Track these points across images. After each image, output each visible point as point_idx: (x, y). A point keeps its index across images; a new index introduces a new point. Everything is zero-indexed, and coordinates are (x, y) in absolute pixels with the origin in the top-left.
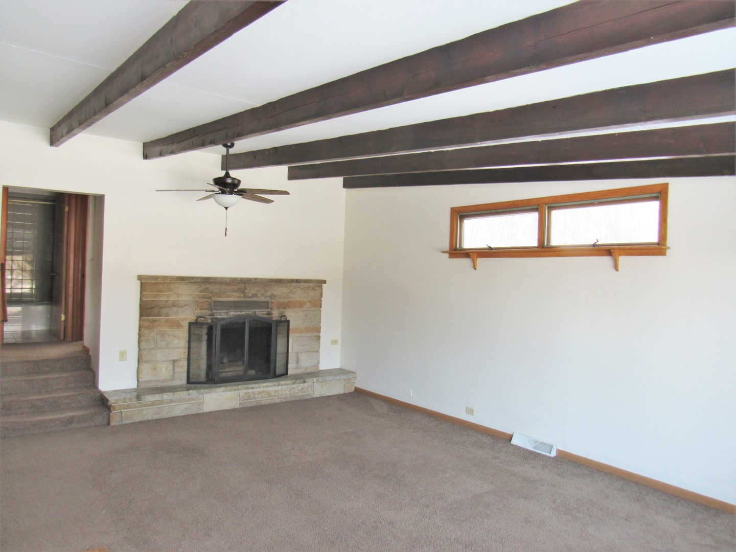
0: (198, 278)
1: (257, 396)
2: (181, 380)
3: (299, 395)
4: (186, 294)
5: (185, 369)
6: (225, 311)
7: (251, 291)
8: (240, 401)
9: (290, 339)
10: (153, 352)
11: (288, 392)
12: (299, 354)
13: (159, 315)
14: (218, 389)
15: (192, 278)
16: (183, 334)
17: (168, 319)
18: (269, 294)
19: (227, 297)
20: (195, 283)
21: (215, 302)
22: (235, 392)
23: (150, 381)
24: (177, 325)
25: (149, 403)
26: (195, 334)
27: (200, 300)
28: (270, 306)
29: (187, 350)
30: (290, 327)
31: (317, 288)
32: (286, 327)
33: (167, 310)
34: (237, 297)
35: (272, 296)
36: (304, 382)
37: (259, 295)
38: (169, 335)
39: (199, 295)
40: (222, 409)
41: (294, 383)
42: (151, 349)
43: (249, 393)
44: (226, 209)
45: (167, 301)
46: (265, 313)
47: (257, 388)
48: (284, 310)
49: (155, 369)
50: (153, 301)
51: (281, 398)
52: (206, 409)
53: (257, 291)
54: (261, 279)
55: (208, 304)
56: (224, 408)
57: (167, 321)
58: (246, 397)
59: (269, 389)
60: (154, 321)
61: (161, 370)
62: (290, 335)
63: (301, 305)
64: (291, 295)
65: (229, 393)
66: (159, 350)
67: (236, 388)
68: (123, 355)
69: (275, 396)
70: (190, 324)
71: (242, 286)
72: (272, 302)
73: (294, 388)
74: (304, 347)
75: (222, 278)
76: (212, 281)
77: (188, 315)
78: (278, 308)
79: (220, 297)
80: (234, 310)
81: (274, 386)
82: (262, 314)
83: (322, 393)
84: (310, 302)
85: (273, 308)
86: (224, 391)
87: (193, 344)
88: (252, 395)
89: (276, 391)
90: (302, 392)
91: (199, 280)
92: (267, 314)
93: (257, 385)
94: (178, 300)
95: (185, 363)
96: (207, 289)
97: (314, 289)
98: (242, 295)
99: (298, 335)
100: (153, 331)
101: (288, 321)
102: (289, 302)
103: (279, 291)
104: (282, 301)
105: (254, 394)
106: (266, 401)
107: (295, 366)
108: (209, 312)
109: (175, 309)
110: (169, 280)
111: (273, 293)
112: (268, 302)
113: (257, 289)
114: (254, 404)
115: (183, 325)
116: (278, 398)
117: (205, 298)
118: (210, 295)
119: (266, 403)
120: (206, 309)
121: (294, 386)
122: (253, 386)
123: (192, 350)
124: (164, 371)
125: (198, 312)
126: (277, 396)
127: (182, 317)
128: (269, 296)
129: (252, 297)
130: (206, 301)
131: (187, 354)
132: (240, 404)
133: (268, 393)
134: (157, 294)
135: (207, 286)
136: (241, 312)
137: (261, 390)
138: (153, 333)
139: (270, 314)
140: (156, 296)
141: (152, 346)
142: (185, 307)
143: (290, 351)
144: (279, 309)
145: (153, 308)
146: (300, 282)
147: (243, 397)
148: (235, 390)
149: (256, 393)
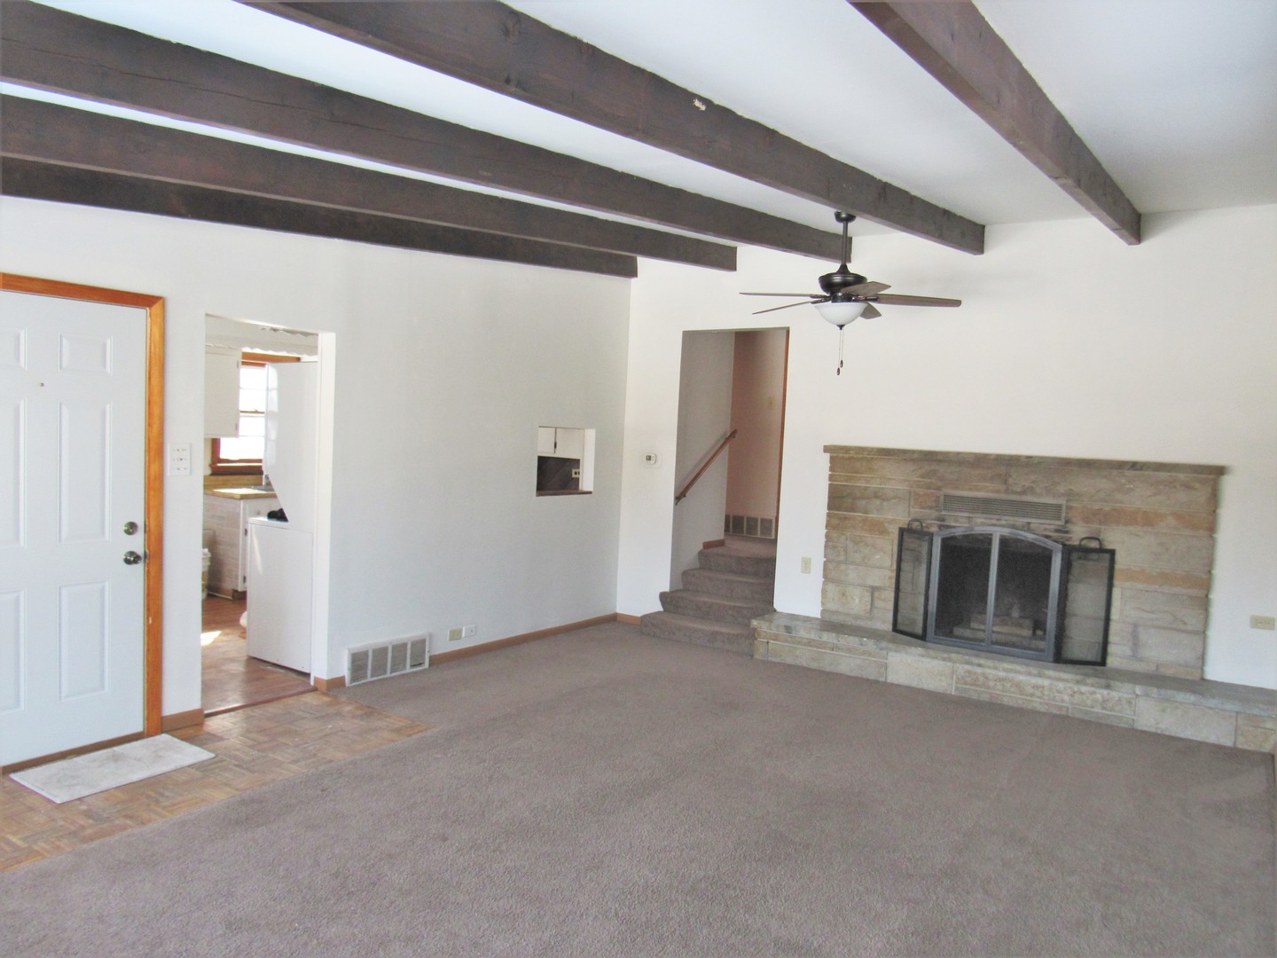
0: (913, 452)
1: (991, 684)
2: (884, 622)
3: (1097, 713)
4: (895, 480)
5: (891, 606)
6: (965, 514)
7: (1019, 480)
8: (956, 683)
9: (1116, 592)
10: (843, 567)
11: (1066, 698)
12: (1141, 630)
13: (852, 510)
14: (913, 648)
15: (904, 452)
16: (889, 545)
17: (867, 518)
18: (1061, 489)
19: (970, 489)
20: (913, 460)
21: (946, 496)
22: (942, 663)
23: (837, 612)
24: (878, 528)
25: (805, 641)
26: (908, 549)
27: (921, 491)
28: (1064, 515)
29: (894, 574)
30: (1118, 566)
31: (1197, 485)
32: (1106, 564)
33: (864, 502)
34: (993, 491)
35: (1070, 495)
36: (1108, 687)
37: (1038, 490)
38: (867, 545)
39: (919, 481)
40: (920, 686)
41: (1078, 682)
42: (840, 563)
43: (975, 673)
44: (841, 329)
45: (866, 488)
46: (1052, 527)
47: (989, 667)
48: (1103, 527)
49: (844, 595)
50: (845, 486)
51: (1047, 704)
52: (893, 678)
53: (1034, 482)
54: (1042, 458)
55: (933, 499)
56: (926, 687)
57: (865, 520)
58: (968, 679)
59: (1021, 678)
60: (845, 518)
61: (852, 598)
62: (1116, 582)
63: (1148, 520)
64: (1119, 496)
65: (935, 662)
66: (852, 567)
67: (946, 655)
68: (806, 565)
69: (1032, 695)
70: (902, 531)
71: (1002, 470)
72: (1069, 508)
73: (1082, 693)
74: (1154, 616)
75: (958, 454)
76: (940, 457)
77: (898, 515)
78: (1087, 520)
79: (957, 488)
80: (984, 516)
81: (1030, 674)
82: (1046, 529)
83: (1162, 726)
84: (1178, 517)
85: (1074, 520)
86: (923, 656)
87: (904, 566)
88: (981, 679)
89: (1035, 687)
90: (1104, 708)
91: (916, 456)
92: (1057, 531)
93: (989, 663)
94: (883, 488)
95: (891, 595)
96: (935, 472)
97: (1187, 486)
98: (1003, 487)
99: (1140, 586)
100: (843, 534)
101: (1112, 553)
102: (1114, 510)
103: (1084, 485)
104: (1096, 506)
105: (987, 678)
106: (1010, 698)
107: (1128, 652)
108: (935, 514)
109: (878, 502)
110: (866, 453)
111: (1072, 487)
112: (1059, 507)
113: (1033, 477)
114: (985, 697)
115: (890, 530)
116: (1041, 703)
117: (929, 488)
118: (940, 484)
119: (1011, 704)
120: (931, 508)
121: (1084, 689)
122: (982, 661)
123: (902, 574)
124: (857, 600)
125: (916, 511)
126: (1039, 697)
127: (890, 517)
128: (1063, 495)
129: (1024, 492)
130: (932, 493)
131: (894, 581)
132: (957, 689)
133: (1018, 685)
134: (850, 477)
135: (934, 466)
136: (998, 520)
137: (1002, 674)
138: (844, 537)
139: (1067, 532)
140: (849, 479)
141: (842, 558)
142: (893, 501)
143: (1115, 615)
144: (1087, 522)
145: (843, 497)
146: (1141, 469)
147: (963, 678)
148: (944, 659)
149: (991, 677)
